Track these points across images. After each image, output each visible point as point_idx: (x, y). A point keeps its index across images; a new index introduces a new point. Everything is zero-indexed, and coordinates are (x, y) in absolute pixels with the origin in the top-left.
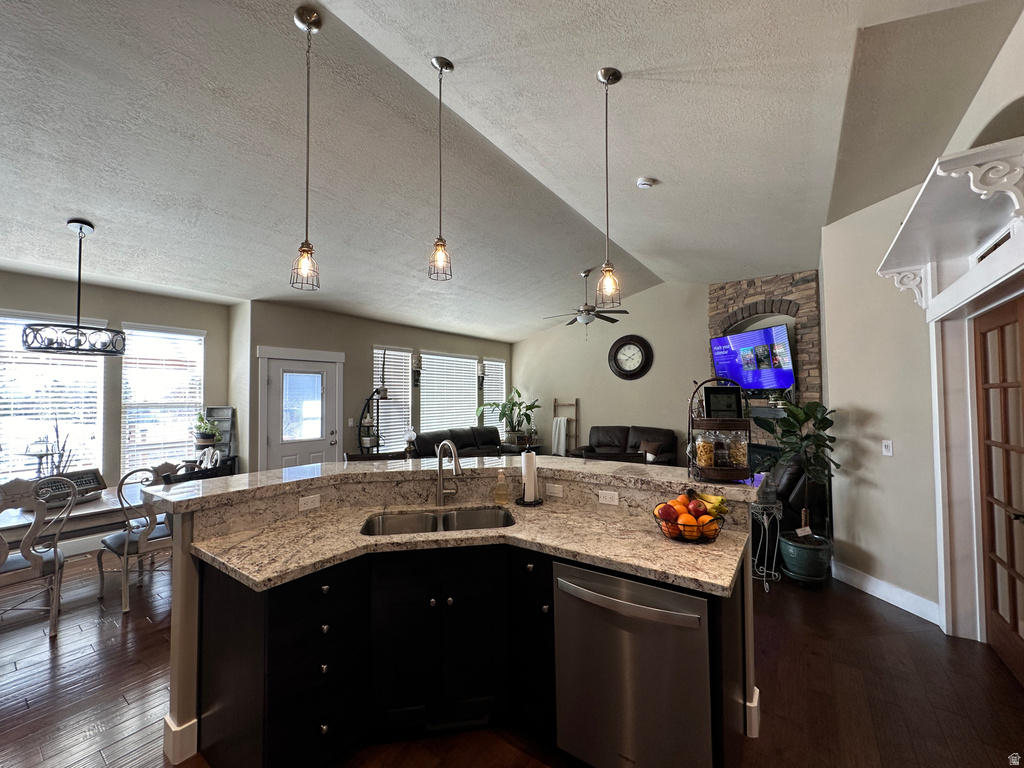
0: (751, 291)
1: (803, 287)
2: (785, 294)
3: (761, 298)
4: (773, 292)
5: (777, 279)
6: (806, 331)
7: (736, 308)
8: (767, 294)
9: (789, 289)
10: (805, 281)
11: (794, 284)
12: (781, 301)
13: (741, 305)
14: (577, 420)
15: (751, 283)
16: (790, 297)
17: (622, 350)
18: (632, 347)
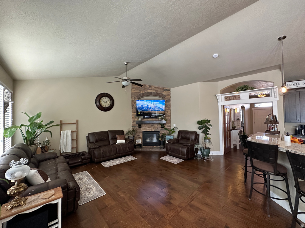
0: (150, 89)
1: (167, 91)
2: (161, 92)
3: (154, 91)
4: (157, 91)
5: (159, 88)
6: (167, 102)
7: (144, 92)
8: (156, 91)
9: (163, 91)
10: (167, 90)
11: (165, 90)
12: (160, 93)
13: (146, 92)
14: (77, 131)
15: (150, 86)
16: (163, 93)
17: (102, 99)
18: (107, 98)
